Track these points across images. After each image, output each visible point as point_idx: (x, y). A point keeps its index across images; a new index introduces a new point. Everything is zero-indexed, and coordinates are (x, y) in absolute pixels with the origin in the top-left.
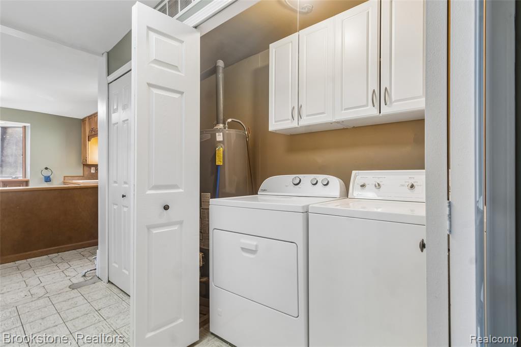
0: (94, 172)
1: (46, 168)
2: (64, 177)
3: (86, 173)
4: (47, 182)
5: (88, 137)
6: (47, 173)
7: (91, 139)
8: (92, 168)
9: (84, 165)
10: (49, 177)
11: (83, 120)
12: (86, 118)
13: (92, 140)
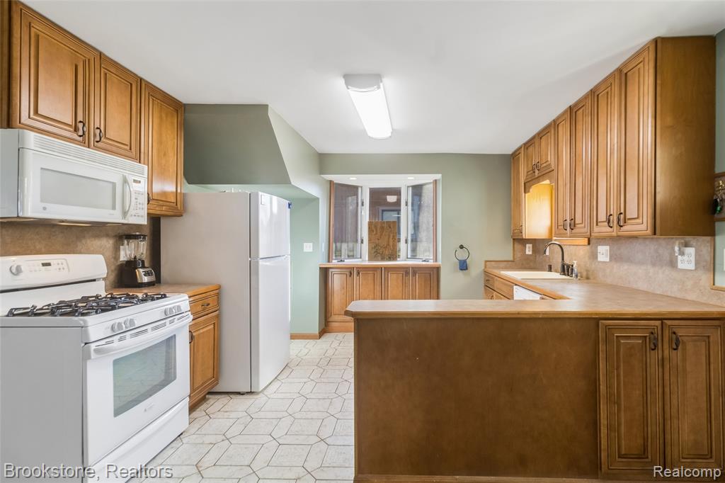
0: (531, 253)
1: (462, 247)
2: (486, 261)
3: (519, 255)
4: (461, 270)
5: (525, 184)
6: (462, 255)
7: (530, 187)
8: (527, 245)
9: (514, 239)
10: (465, 262)
11: (514, 156)
12: (520, 148)
13: (531, 190)
